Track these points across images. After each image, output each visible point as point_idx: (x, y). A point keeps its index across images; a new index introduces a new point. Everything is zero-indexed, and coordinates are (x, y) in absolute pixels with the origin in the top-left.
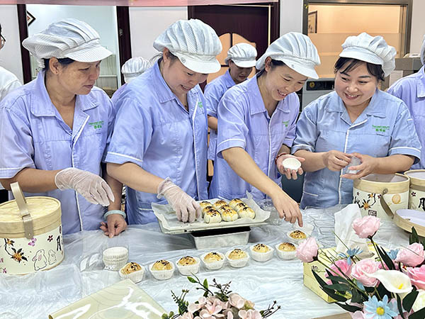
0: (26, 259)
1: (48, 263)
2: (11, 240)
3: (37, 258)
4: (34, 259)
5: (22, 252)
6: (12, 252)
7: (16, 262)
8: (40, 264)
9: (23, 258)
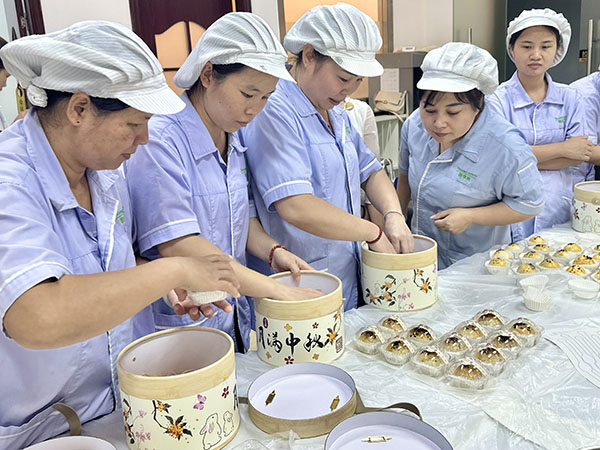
0: (189, 433)
1: (222, 435)
2: (164, 402)
3: (207, 430)
4: (203, 432)
5: (183, 421)
6: (166, 424)
7: (173, 439)
8: (212, 438)
9: (185, 431)
